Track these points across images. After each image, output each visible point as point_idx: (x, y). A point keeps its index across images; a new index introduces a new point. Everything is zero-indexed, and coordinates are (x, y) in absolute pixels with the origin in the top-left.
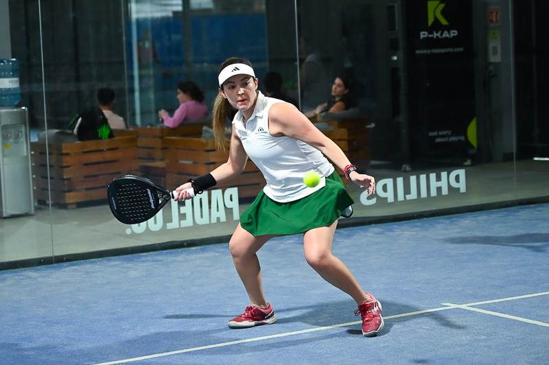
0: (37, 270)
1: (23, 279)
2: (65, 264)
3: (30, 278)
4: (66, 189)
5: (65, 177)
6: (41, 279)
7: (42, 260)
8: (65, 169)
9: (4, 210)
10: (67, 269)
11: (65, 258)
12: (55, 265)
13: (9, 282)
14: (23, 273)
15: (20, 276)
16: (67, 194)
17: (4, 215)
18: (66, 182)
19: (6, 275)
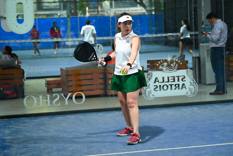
0: (219, 105)
1: (214, 108)
2: (230, 103)
3: (216, 108)
4: (231, 75)
5: (231, 70)
6: (220, 109)
7: (221, 101)
8: (231, 67)
9: (207, 82)
10: (231, 105)
11: (230, 101)
12: (226, 103)
13: (208, 109)
14: (214, 106)
15: (213, 107)
16: (231, 77)
17: (207, 84)
18: (231, 72)
19: (207, 106)
